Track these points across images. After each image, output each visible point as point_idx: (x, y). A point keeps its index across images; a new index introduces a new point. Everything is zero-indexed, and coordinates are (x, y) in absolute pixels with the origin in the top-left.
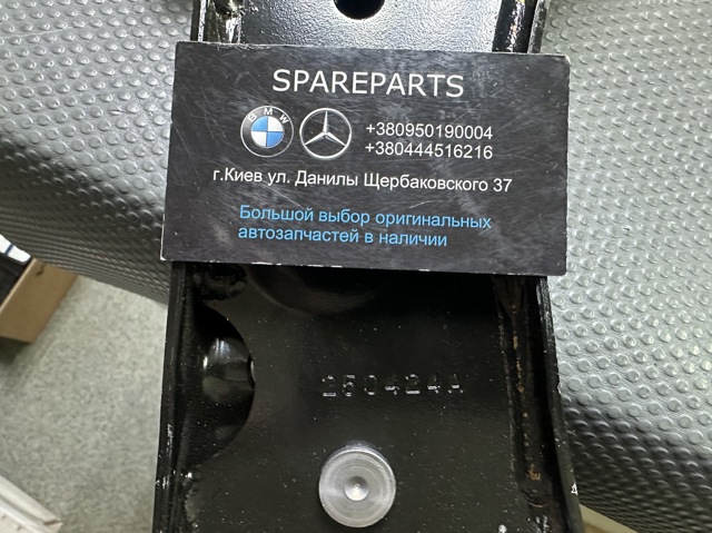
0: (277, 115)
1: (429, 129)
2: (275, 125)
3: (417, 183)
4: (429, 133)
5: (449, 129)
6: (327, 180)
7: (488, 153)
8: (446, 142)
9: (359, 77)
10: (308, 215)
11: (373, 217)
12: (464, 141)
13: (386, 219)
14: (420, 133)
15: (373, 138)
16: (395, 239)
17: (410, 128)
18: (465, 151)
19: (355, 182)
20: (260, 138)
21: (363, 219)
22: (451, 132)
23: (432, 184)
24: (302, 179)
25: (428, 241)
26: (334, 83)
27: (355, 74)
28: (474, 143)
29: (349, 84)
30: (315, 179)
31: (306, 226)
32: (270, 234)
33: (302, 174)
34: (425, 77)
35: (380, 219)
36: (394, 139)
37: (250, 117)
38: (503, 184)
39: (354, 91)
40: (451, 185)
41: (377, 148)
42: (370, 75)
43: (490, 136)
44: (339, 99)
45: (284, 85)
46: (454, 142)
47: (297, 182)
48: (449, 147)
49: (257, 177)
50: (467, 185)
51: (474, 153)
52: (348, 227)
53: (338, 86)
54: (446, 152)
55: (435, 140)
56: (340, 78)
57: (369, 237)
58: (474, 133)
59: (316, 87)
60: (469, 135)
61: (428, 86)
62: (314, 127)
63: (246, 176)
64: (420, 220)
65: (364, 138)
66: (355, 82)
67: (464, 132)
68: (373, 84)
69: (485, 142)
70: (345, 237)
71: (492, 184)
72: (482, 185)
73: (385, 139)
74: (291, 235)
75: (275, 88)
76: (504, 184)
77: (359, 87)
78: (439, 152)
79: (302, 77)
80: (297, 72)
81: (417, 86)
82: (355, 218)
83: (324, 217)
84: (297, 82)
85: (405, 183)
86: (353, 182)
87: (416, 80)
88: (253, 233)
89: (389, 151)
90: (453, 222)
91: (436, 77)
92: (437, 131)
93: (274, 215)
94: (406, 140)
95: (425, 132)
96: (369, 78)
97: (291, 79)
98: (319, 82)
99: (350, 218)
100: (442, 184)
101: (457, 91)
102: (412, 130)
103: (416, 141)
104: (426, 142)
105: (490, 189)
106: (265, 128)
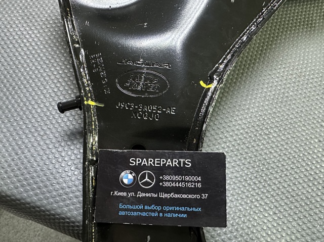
0: (131, 173)
2: (131, 177)
3: (177, 196)
6: (148, 195)
7: (199, 185)
8: (185, 182)
9: (157, 161)
10: (141, 207)
11: (162, 208)
12: (191, 182)
13: (166, 208)
14: (177, 179)
15: (162, 181)
16: (169, 215)
18: (192, 185)
19: (156, 196)
20: (126, 181)
21: (159, 208)
22: (187, 178)
23: (181, 196)
25: (181, 216)
26: (149, 162)
27: (156, 159)
28: (195, 182)
29: (154, 163)
30: (143, 195)
31: (141, 211)
32: (129, 213)
33: (139, 193)
34: (179, 161)
35: (165, 208)
36: (169, 181)
37: (123, 174)
38: (205, 196)
39: (156, 165)
40: (188, 196)
41: (163, 184)
43: (200, 180)
44: (151, 168)
45: (133, 163)
46: (188, 182)
47: (138, 196)
48: (187, 183)
49: (125, 194)
50: (193, 196)
51: (195, 185)
52: (154, 211)
53: (150, 164)
54: (186, 185)
55: (182, 181)
56: (151, 161)
57: (161, 215)
58: (195, 178)
59: (143, 164)
61: (179, 163)
62: (143, 177)
63: (120, 194)
64: (177, 208)
65: (159, 181)
66: (156, 162)
67: (191, 178)
68: (162, 163)
69: (198, 182)
70: (153, 214)
72: (198, 197)
73: (166, 181)
74: (136, 214)
75: (130, 164)
77: (157, 164)
79: (139, 161)
80: (137, 159)
81: (176, 163)
82: (156, 208)
83: (147, 207)
84: (137, 162)
85: (172, 196)
86: (155, 196)
87: (175, 161)
88: (123, 213)
90: (189, 209)
91: (182, 160)
92: (183, 178)
93: (130, 207)
94: (172, 181)
95: (179, 178)
96: (160, 161)
97: (135, 161)
98: (144, 162)
99: (155, 208)
100: (185, 196)
101: (189, 165)
102: (175, 178)
103: (176, 182)
104: (179, 182)
105: (201, 197)
106: (127, 177)
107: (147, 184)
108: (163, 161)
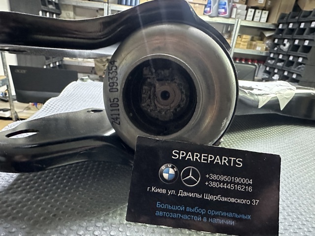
0: (173, 168)
1: (229, 178)
2: (172, 171)
3: (224, 199)
4: (229, 180)
5: (236, 179)
6: (190, 195)
7: (250, 189)
8: (235, 184)
9: (204, 156)
10: (183, 208)
11: (207, 211)
12: (242, 184)
13: (212, 212)
14: (225, 179)
15: (208, 180)
16: (215, 221)
17: (222, 177)
18: (242, 188)
19: (201, 197)
20: (166, 176)
21: (203, 212)
23: (229, 200)
24: (181, 194)
25: (227, 223)
26: (195, 157)
27: (203, 155)
28: (245, 185)
29: (200, 158)
30: (186, 194)
31: (182, 213)
32: (168, 214)
33: (181, 192)
34: (228, 159)
35: (209, 212)
36: (216, 181)
37: (163, 167)
39: (202, 161)
40: (236, 201)
41: (209, 184)
42: (208, 156)
43: (251, 183)
44: (196, 164)
45: (176, 156)
46: (238, 184)
47: (179, 195)
49: (164, 191)
50: (242, 201)
51: (245, 189)
52: (197, 214)
53: (196, 159)
54: (235, 187)
55: (231, 183)
56: (197, 156)
57: (205, 219)
58: (245, 181)
59: (188, 158)
60: (240, 181)
61: (229, 161)
62: (187, 173)
63: (159, 190)
64: (224, 214)
65: (204, 179)
66: (203, 158)
67: (242, 180)
68: (209, 159)
69: (249, 185)
70: (195, 218)
71: (252, 202)
72: (248, 202)
73: (213, 180)
74: (175, 216)
75: (173, 157)
76: (256, 202)
77: (204, 160)
78: (232, 188)
79: (183, 154)
80: (181, 152)
81: (225, 161)
82: (200, 211)
83: (189, 209)
84: (181, 156)
85: (219, 198)
86: (198, 196)
87: (225, 159)
88: (161, 214)
89: (214, 185)
90: (236, 216)
91: (232, 159)
92: (232, 179)
93: (169, 207)
94: (220, 182)
95: (227, 179)
96: (208, 157)
97: (179, 154)
98: (189, 156)
99: (198, 211)
100: (233, 200)
101: (240, 165)
102: (223, 178)
103: (224, 182)
104: (228, 183)
105: (251, 203)
106: (168, 172)
107: (190, 181)
108: (211, 158)
